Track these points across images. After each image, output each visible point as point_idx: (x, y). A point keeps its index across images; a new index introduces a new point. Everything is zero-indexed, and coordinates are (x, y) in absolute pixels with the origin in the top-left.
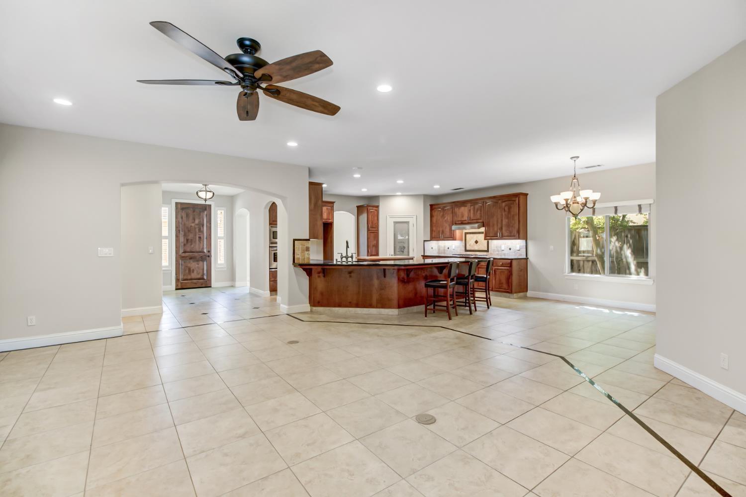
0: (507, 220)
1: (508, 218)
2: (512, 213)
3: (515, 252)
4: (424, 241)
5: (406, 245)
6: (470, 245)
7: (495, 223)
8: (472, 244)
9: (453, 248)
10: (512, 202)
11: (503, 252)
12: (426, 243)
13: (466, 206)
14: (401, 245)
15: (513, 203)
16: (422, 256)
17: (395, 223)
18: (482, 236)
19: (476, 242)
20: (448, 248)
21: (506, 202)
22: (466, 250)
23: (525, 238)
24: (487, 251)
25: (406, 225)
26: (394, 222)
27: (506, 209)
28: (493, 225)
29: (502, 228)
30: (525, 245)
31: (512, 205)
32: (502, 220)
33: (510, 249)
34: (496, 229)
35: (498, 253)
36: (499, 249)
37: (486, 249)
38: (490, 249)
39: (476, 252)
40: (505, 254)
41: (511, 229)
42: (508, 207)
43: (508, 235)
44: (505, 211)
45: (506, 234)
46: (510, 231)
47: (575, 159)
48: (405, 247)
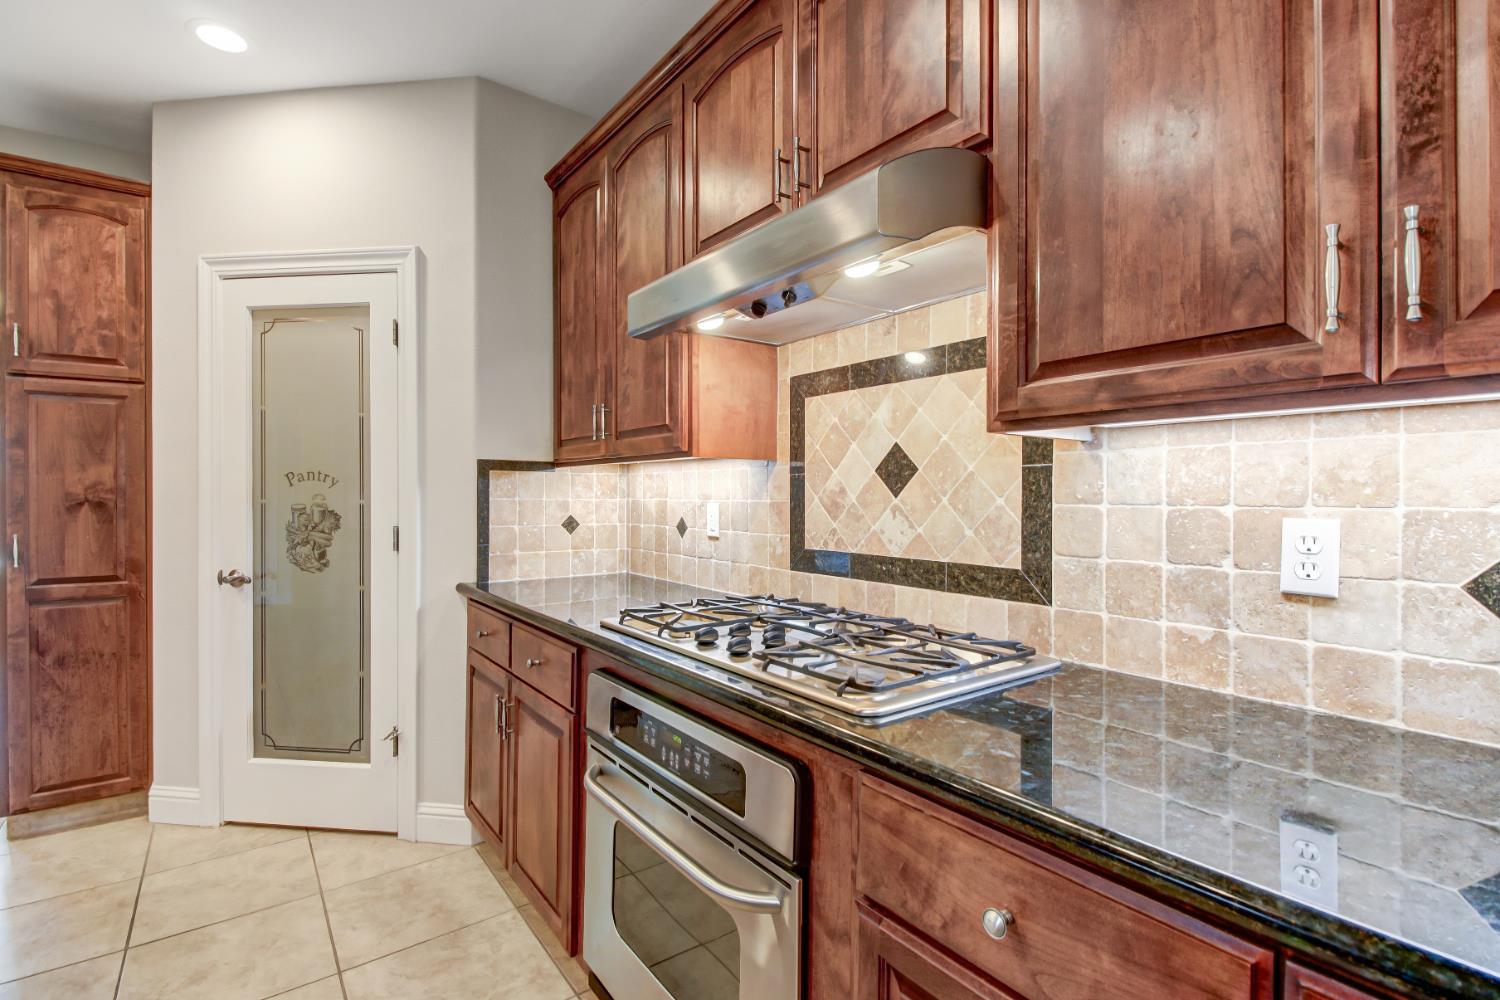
4: (485, 468)
5: (341, 501)
6: (833, 508)
8: (852, 497)
9: (713, 527)
12: (498, 482)
14: (304, 495)
16: (461, 588)
17: (267, 318)
18: (971, 391)
20: (682, 528)
22: (804, 559)
25: (340, 335)
26: (255, 312)
35: (1205, 631)
36: (1227, 566)
37: (1013, 560)
38: (1061, 564)
39: (890, 578)
40: (1377, 664)
48: (337, 517)
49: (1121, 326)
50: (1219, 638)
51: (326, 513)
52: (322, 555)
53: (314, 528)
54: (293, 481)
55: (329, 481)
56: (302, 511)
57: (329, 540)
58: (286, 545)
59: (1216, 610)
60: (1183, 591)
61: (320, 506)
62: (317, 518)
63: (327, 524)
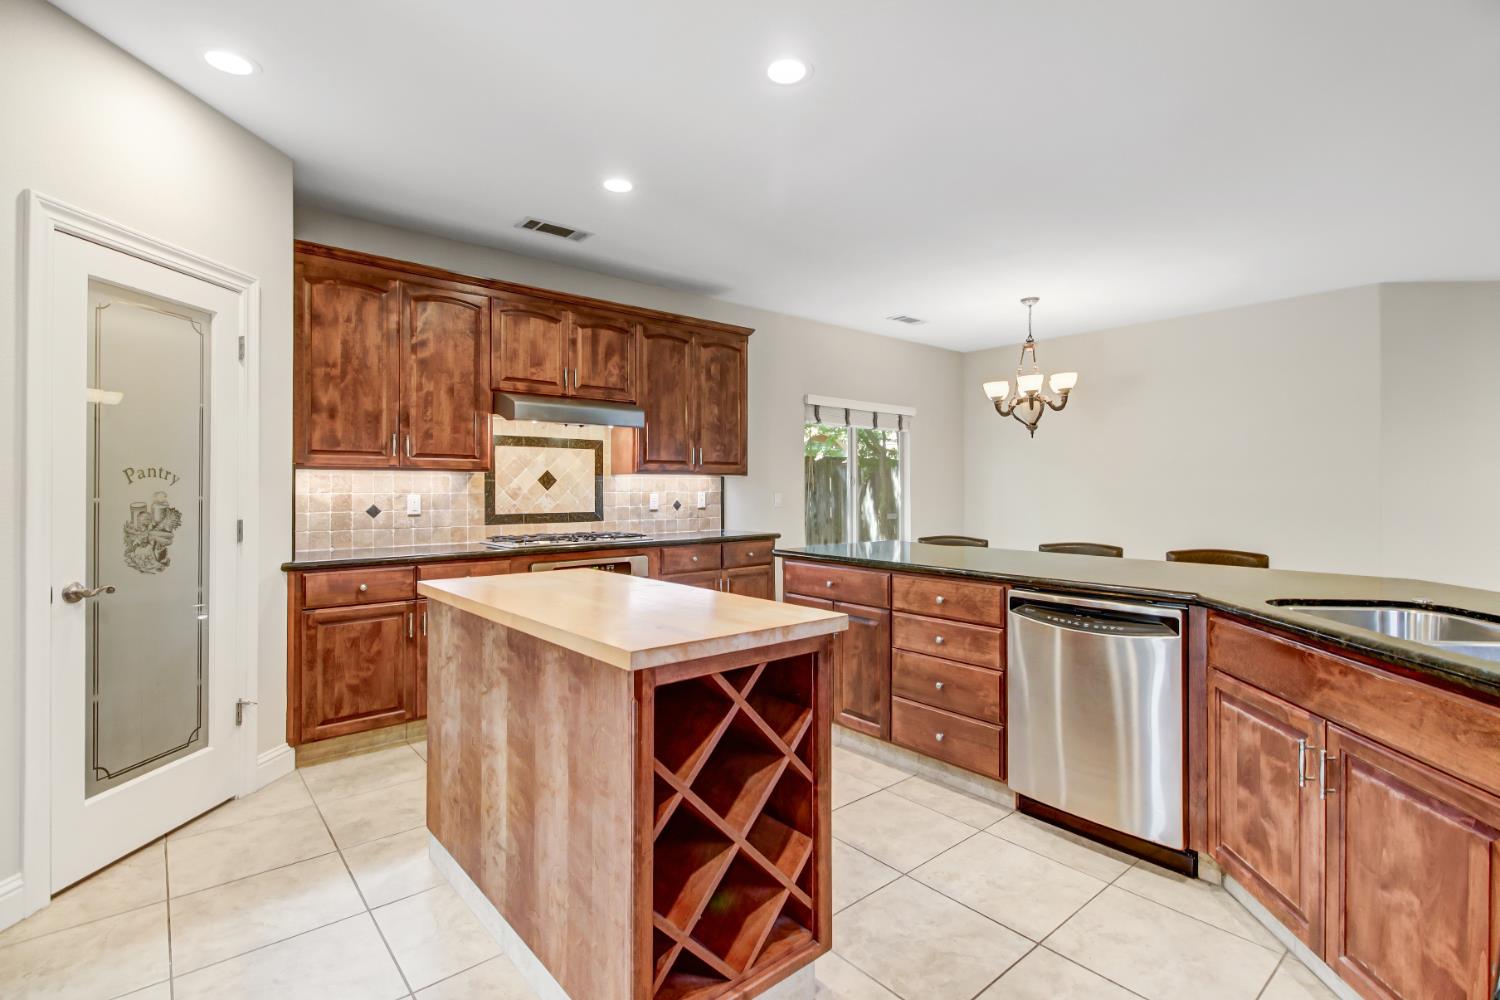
0: (716, 410)
1: (718, 403)
2: (731, 389)
3: (691, 515)
5: (183, 499)
6: (514, 495)
7: (680, 413)
8: (525, 491)
9: (415, 509)
10: (730, 352)
11: (654, 514)
13: (556, 321)
14: (144, 492)
15: (734, 358)
16: (285, 566)
19: (547, 480)
20: (374, 512)
21: (713, 349)
24: (597, 516)
26: (92, 282)
27: (713, 369)
28: (671, 421)
29: (700, 434)
30: (720, 491)
31: (730, 364)
32: (699, 407)
33: (678, 506)
34: (680, 437)
35: (636, 521)
36: (641, 506)
37: (592, 509)
38: (606, 509)
39: (546, 521)
40: (662, 522)
41: (726, 440)
42: (719, 367)
43: (718, 460)
44: (709, 376)
45: (714, 457)
46: (725, 446)
47: (1031, 303)
48: (178, 514)
49: (664, 456)
50: (640, 522)
51: (167, 511)
52: (163, 555)
53: (154, 527)
54: (134, 478)
55: (170, 477)
56: (142, 510)
57: (169, 538)
58: (124, 548)
59: (639, 516)
60: (633, 511)
61: (161, 503)
62: (157, 516)
63: (167, 523)
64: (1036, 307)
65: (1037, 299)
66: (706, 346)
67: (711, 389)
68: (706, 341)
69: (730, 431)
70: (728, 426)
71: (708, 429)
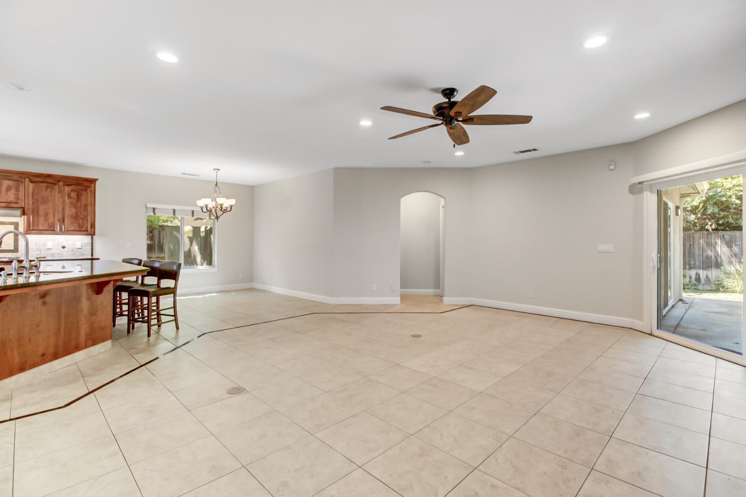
0: (74, 210)
1: (75, 207)
2: (84, 202)
3: (72, 251)
7: (51, 211)
10: (83, 188)
11: (50, 250)
15: (86, 190)
21: (73, 187)
23: (92, 234)
24: (15, 251)
27: (72, 194)
28: (46, 215)
29: (64, 220)
30: (91, 242)
31: (84, 192)
32: (63, 209)
33: (64, 247)
34: (51, 220)
35: (38, 253)
37: (12, 248)
38: (20, 248)
40: (54, 253)
41: (81, 222)
42: (76, 193)
43: (75, 229)
44: (69, 196)
45: (73, 228)
46: (79, 224)
47: (217, 171)
49: (41, 227)
50: (41, 253)
60: (36, 249)
64: (219, 172)
65: (219, 170)
66: (68, 185)
67: (71, 203)
68: (67, 184)
69: (83, 218)
70: (82, 217)
71: (68, 218)
